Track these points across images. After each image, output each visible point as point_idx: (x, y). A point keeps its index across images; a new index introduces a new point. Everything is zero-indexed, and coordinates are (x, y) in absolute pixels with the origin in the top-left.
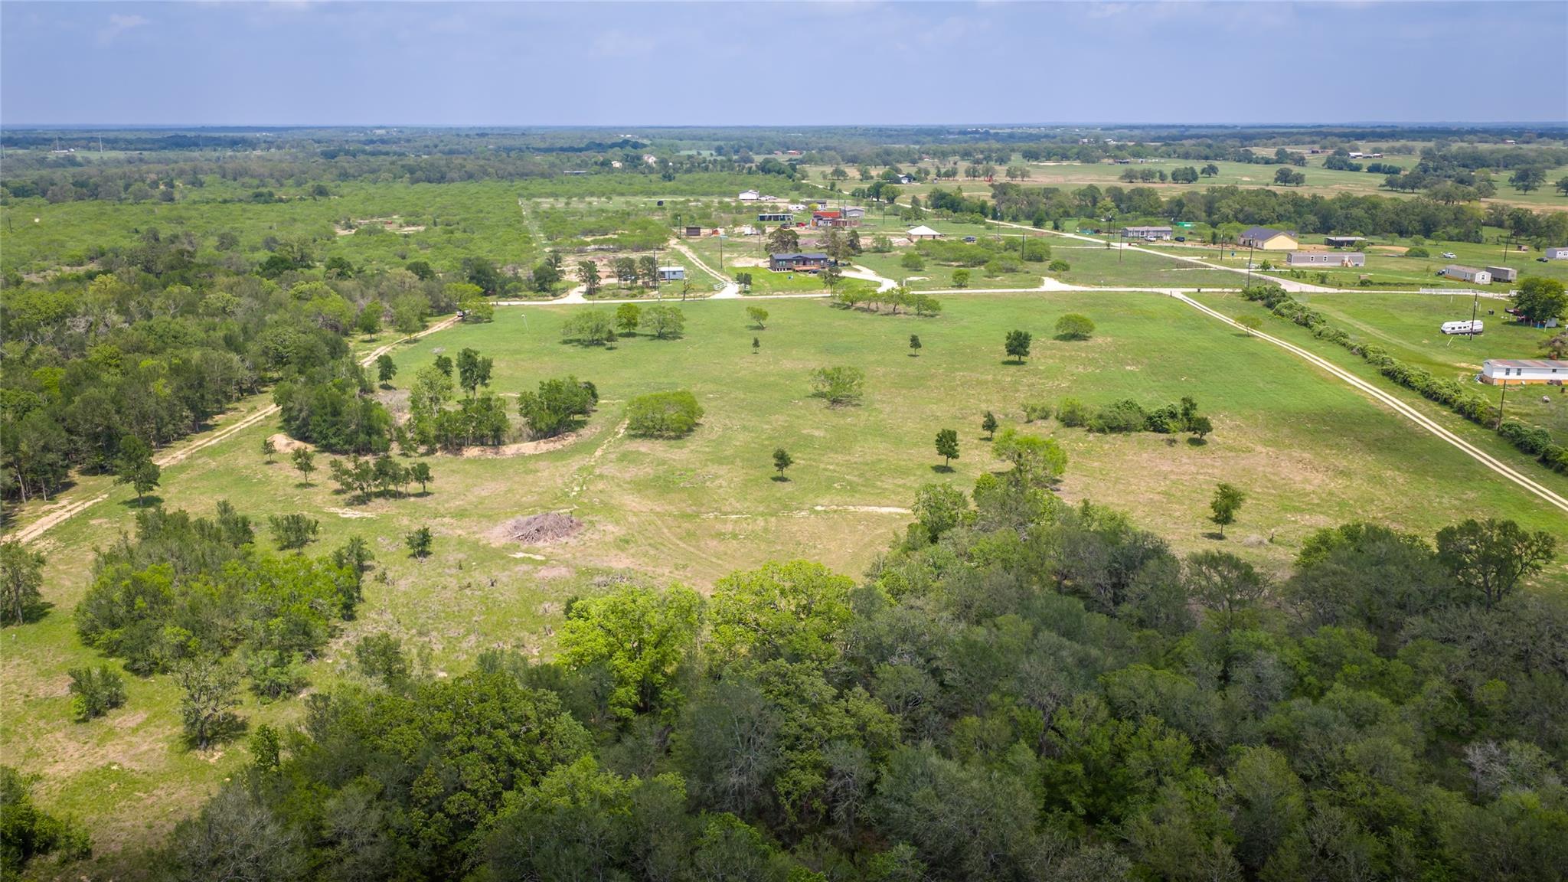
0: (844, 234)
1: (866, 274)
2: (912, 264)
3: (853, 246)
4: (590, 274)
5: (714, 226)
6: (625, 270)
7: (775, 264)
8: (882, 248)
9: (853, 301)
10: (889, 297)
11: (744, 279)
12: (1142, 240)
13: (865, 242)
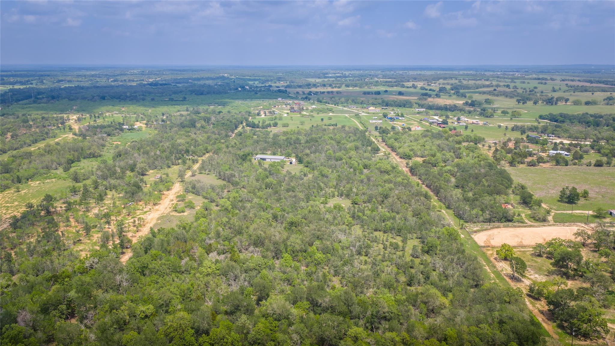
0: (301, 107)
1: (305, 113)
2: (312, 112)
3: (303, 109)
4: (265, 113)
5: (278, 106)
6: (270, 112)
7: (291, 112)
8: (307, 109)
9: (303, 116)
10: (308, 115)
11: (288, 113)
12: (349, 108)
13: (304, 108)
